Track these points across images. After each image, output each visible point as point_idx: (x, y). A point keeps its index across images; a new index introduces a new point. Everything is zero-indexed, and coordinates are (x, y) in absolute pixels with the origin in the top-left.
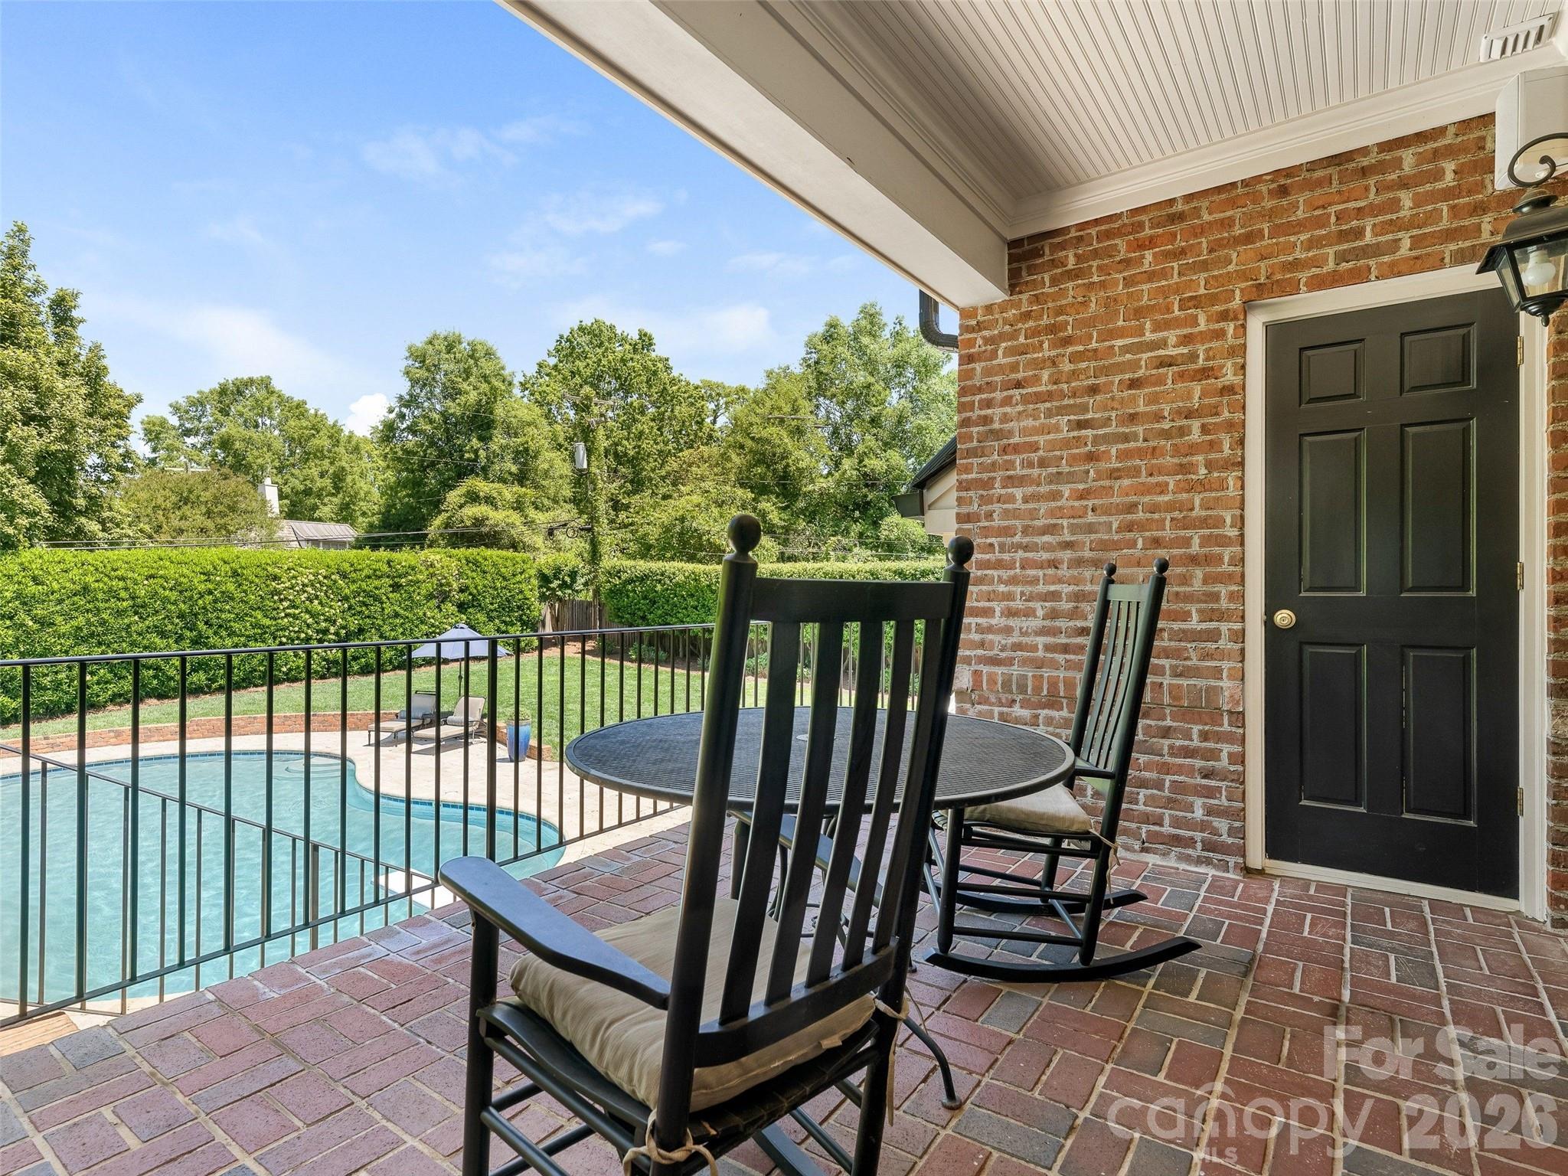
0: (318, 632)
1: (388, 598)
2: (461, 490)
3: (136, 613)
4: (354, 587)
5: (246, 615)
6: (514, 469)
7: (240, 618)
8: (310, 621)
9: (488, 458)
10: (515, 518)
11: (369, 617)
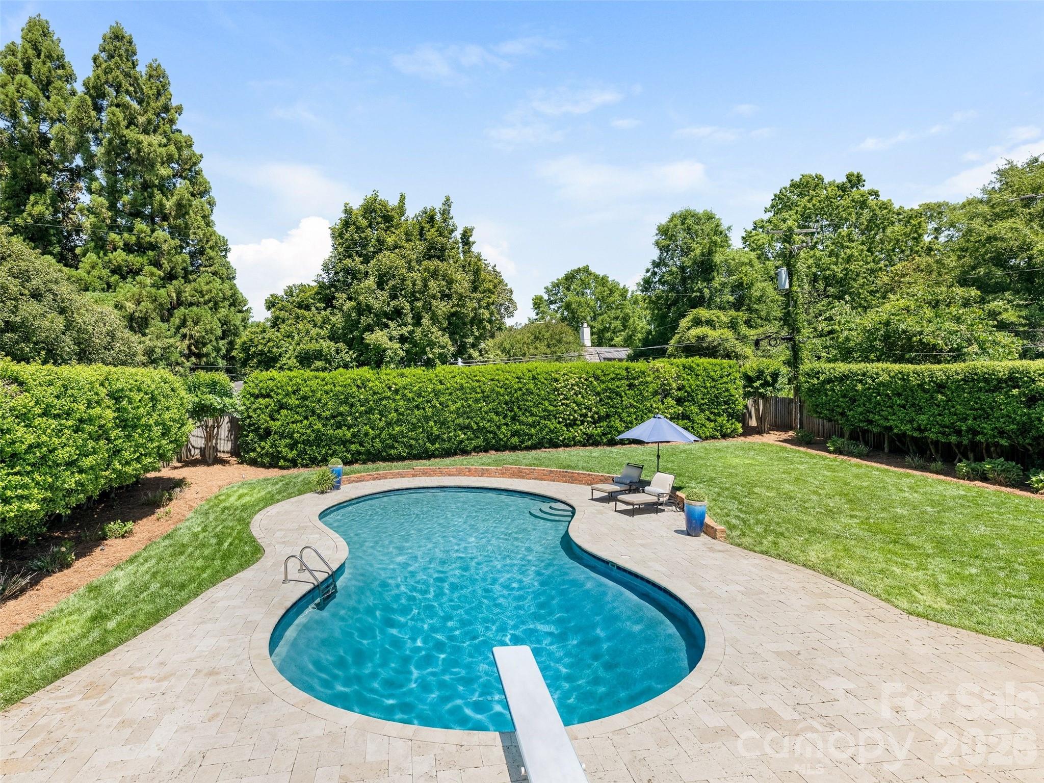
0: (581, 415)
1: (626, 394)
2: (689, 317)
3: (484, 401)
4: (603, 386)
5: (539, 403)
6: (731, 299)
7: (536, 405)
8: (576, 408)
9: (711, 292)
10: (729, 334)
11: (612, 407)
